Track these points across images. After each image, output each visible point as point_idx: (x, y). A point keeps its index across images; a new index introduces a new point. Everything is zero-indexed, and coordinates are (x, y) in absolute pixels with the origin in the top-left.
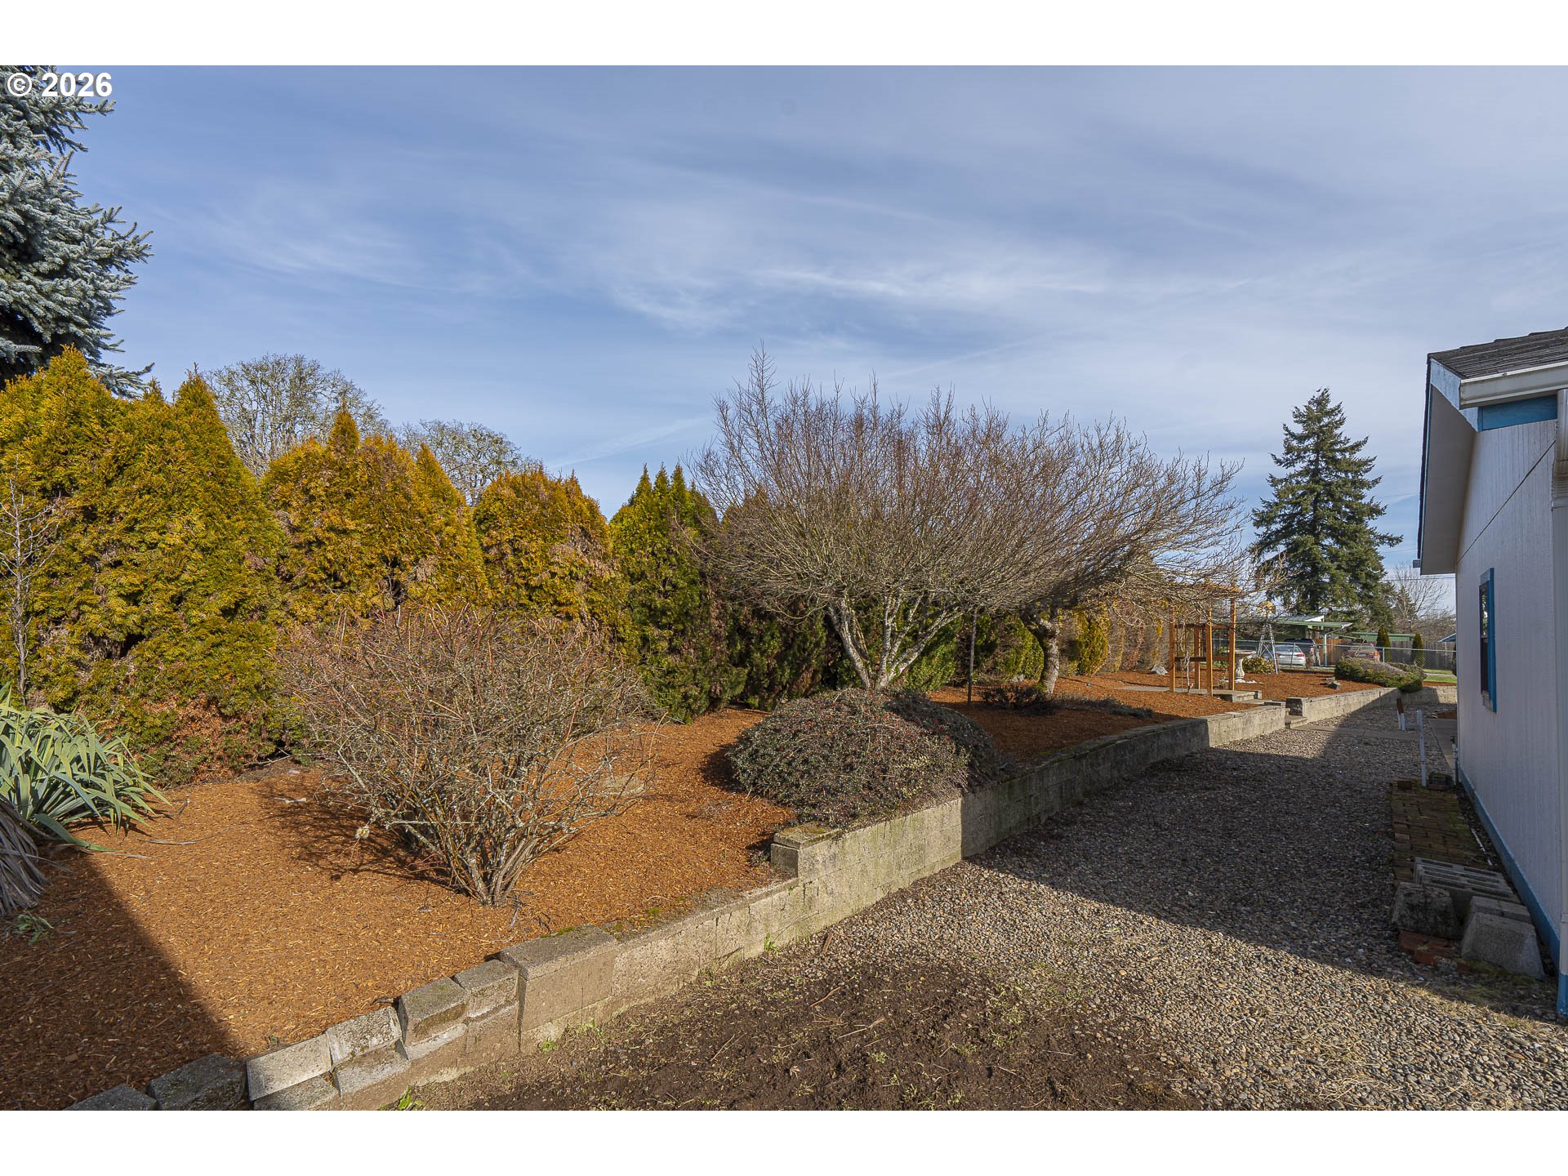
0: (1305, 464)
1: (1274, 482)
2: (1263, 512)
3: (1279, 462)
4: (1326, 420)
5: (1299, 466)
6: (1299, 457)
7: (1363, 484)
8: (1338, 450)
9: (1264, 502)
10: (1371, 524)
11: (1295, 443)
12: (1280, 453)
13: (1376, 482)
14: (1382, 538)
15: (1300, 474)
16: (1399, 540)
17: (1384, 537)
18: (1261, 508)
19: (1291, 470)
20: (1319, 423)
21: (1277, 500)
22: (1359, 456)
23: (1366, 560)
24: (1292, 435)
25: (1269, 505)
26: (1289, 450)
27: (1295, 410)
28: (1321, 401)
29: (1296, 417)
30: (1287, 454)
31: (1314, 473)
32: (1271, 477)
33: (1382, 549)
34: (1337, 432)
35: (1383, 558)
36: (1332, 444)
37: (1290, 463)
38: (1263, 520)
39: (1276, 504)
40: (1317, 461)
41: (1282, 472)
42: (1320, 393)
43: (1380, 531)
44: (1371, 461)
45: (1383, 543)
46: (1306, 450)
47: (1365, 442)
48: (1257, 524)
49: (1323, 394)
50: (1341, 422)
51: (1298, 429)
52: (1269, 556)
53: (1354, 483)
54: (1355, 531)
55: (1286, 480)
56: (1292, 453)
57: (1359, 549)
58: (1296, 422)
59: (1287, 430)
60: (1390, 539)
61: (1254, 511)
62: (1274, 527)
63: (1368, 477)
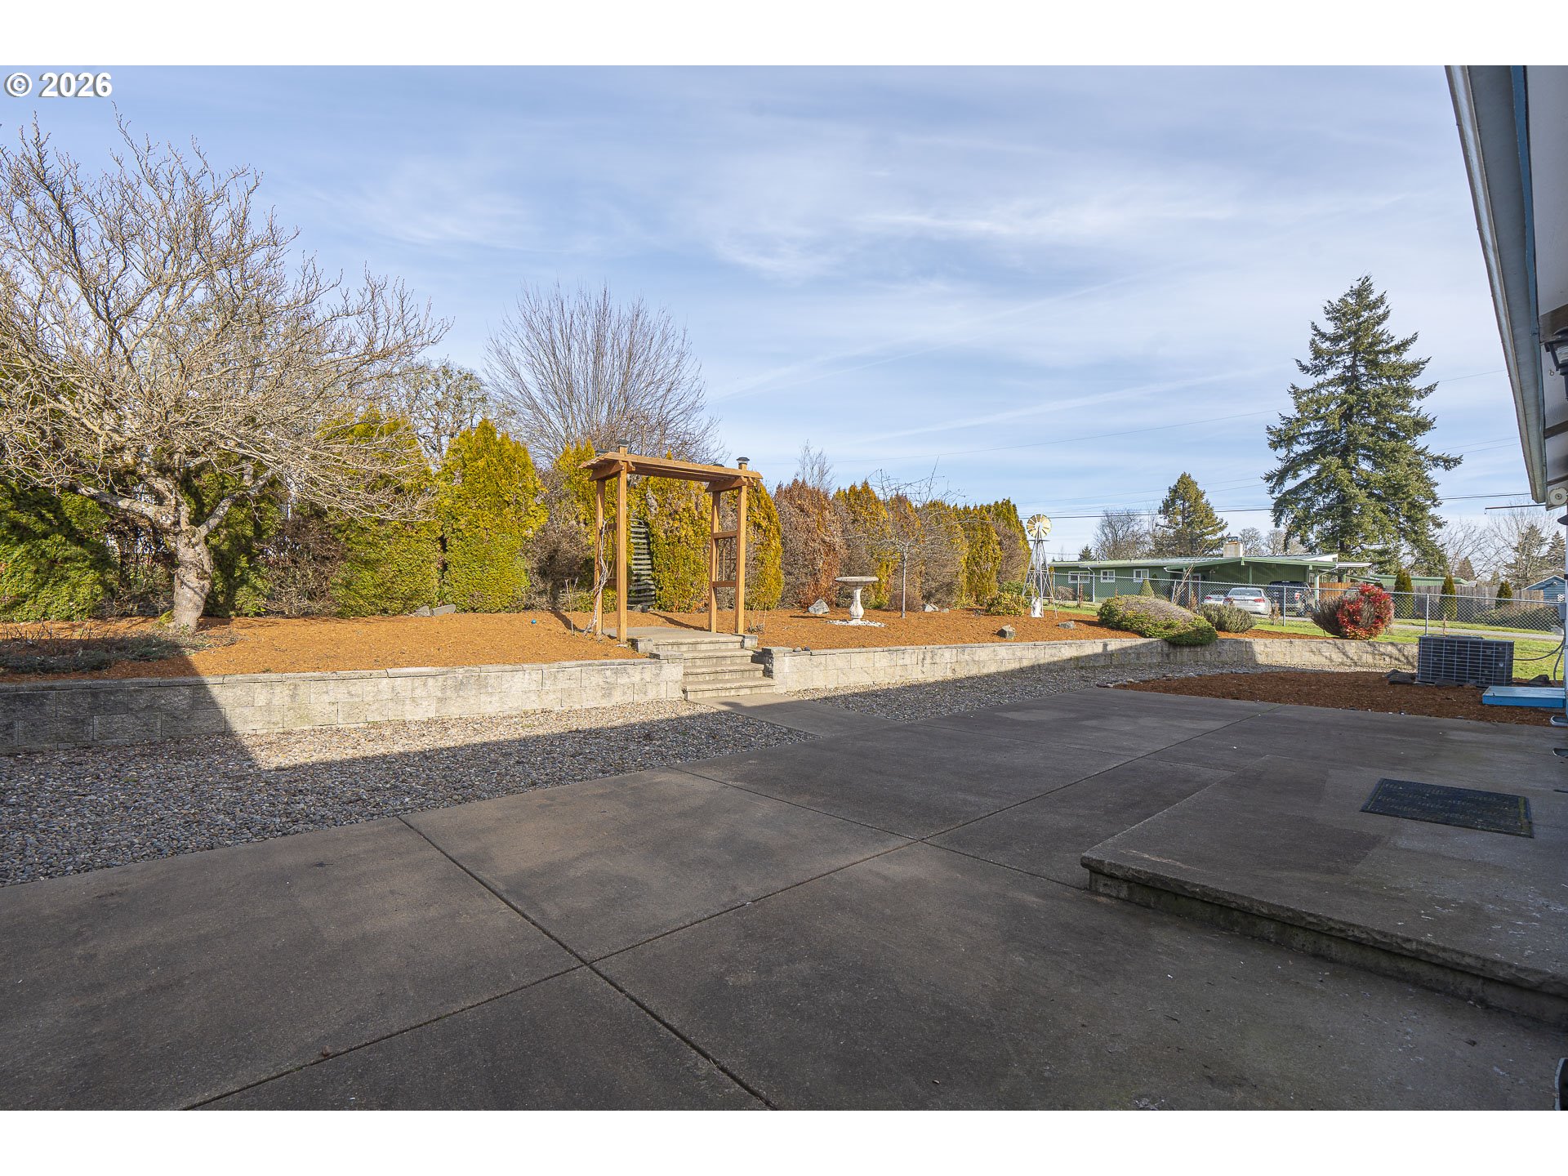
0: (1340, 371)
1: (1296, 393)
2: (1281, 430)
3: (1304, 369)
4: (1366, 314)
5: (1332, 373)
6: (1331, 362)
7: (1408, 392)
8: (1380, 352)
9: (1284, 418)
10: (1421, 441)
11: (1326, 345)
12: (1307, 358)
13: (1430, 389)
14: (1436, 460)
15: (1331, 383)
16: (1457, 462)
17: (1438, 458)
18: (1279, 425)
19: (1321, 379)
20: (1358, 318)
21: (1299, 416)
22: (1409, 357)
23: (1406, 486)
24: (1323, 335)
25: (1290, 421)
26: (1318, 353)
27: (1327, 305)
28: (1362, 292)
29: (1328, 313)
30: (1315, 359)
31: (1350, 380)
32: (1293, 387)
33: (1435, 473)
34: (1380, 328)
35: (1437, 484)
36: (1372, 345)
37: (1319, 370)
38: (1282, 439)
39: (1298, 420)
40: (1353, 366)
41: (1308, 382)
42: (1360, 282)
43: (1434, 451)
44: (1423, 363)
45: (1436, 465)
46: (1340, 353)
47: (1414, 339)
48: (1274, 445)
49: (1363, 283)
50: (1385, 316)
51: (1329, 328)
52: (1290, 484)
53: (1396, 391)
54: (1393, 450)
55: (1313, 391)
56: (1321, 358)
57: (1399, 471)
58: (1328, 319)
59: (1315, 328)
60: (1446, 461)
61: (1268, 428)
62: (1298, 449)
63: (1417, 383)
